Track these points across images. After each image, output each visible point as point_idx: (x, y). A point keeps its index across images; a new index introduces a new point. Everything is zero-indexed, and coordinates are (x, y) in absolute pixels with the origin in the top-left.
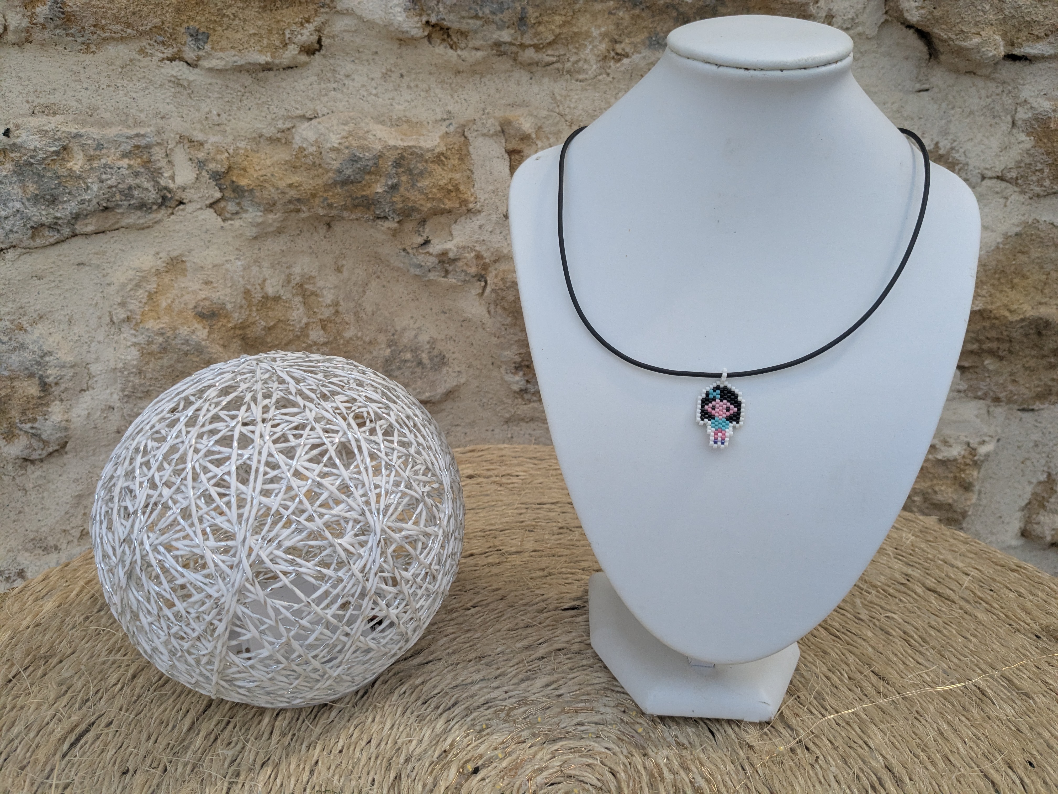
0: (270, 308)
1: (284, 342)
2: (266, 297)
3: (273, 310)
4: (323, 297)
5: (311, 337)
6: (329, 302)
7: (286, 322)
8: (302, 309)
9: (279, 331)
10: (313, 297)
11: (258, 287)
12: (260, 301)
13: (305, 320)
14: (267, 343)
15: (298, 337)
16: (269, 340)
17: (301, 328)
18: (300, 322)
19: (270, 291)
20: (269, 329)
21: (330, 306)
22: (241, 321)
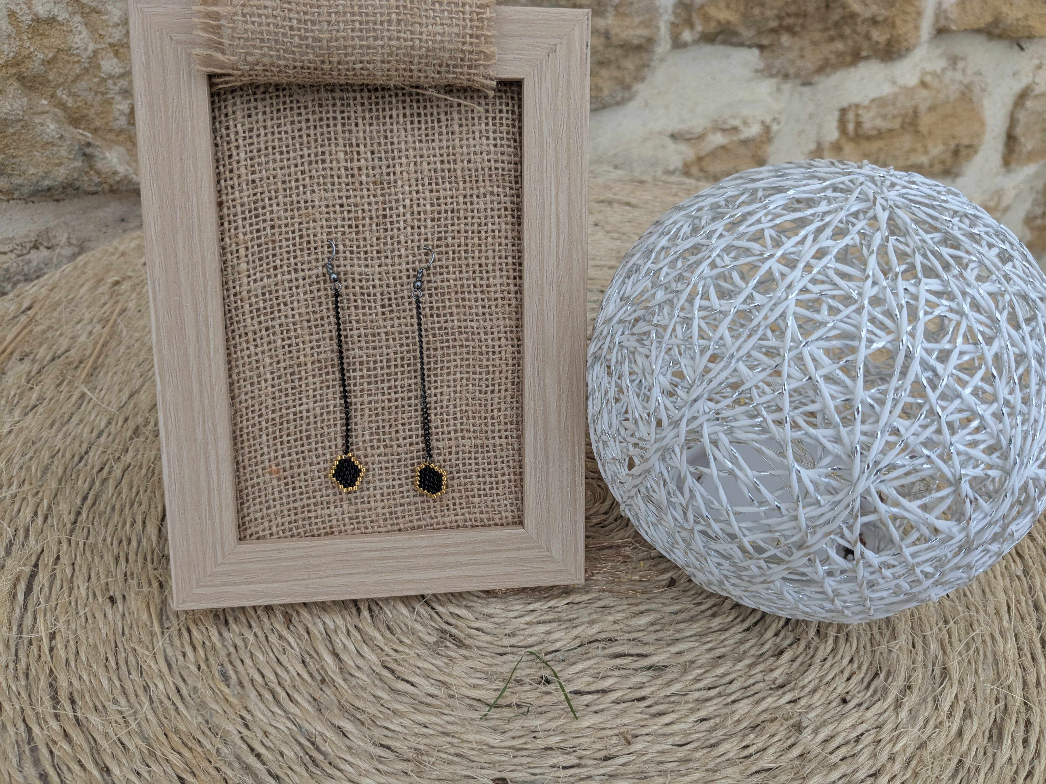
0: (43, 34)
1: (70, 78)
2: (37, 20)
3: (48, 36)
4: (107, 13)
5: (104, 69)
6: (116, 20)
7: (68, 51)
8: (85, 32)
9: (61, 64)
10: (95, 15)
11: (23, 6)
12: (29, 26)
13: (91, 47)
14: (49, 81)
15: (87, 70)
16: (51, 78)
17: (89, 58)
18: (86, 49)
19: (42, 11)
20: (49, 62)
21: (118, 25)
22: (12, 55)
